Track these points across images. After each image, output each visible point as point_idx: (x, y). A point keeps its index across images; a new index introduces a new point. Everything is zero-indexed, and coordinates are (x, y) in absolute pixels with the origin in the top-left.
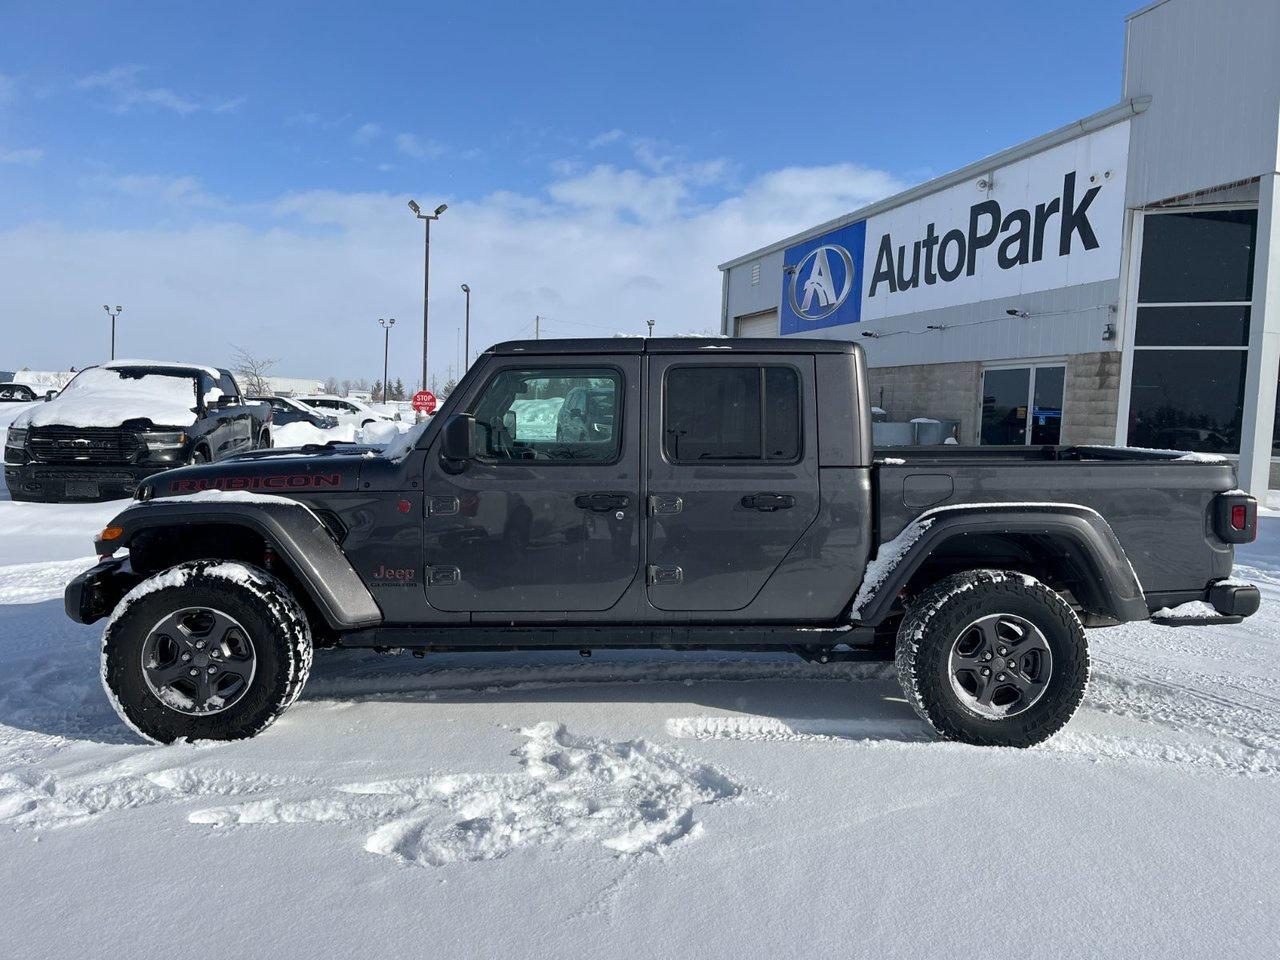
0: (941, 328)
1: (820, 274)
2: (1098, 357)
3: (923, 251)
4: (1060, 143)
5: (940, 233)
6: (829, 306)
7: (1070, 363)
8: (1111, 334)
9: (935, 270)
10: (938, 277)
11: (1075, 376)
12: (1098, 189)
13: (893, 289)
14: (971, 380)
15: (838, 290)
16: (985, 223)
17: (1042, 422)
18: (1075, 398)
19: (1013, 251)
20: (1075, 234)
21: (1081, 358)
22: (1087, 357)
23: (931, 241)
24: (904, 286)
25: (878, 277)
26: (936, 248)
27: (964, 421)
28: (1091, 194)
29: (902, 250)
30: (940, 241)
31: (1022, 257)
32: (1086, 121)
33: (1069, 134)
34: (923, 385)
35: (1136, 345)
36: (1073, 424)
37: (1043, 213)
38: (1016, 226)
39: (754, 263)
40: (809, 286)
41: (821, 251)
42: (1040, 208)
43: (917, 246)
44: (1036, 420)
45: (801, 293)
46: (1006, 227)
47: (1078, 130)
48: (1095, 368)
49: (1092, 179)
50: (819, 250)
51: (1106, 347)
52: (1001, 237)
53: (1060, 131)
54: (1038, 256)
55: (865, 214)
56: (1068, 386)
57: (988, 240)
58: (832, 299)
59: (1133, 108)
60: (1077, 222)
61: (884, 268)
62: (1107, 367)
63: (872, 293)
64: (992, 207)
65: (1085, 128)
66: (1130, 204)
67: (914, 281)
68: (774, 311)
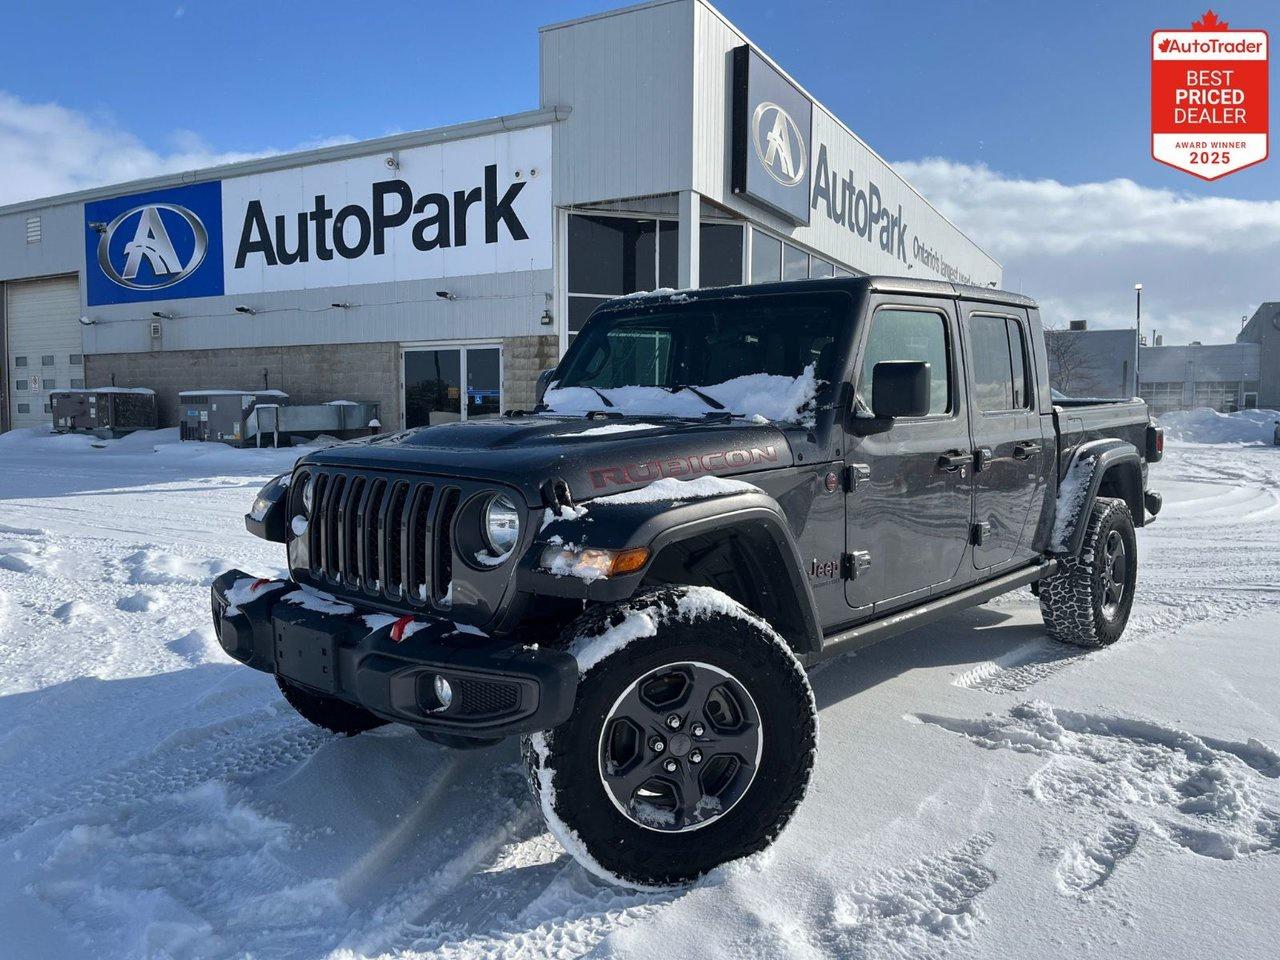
0: (344, 306)
1: (151, 235)
2: (536, 340)
3: (312, 225)
4: (477, 135)
5: (335, 205)
6: (170, 276)
7: (507, 345)
8: (548, 320)
9: (330, 244)
10: (336, 253)
11: (513, 357)
12: (523, 184)
13: (271, 261)
14: (390, 361)
15: (184, 257)
16: (393, 204)
17: (478, 401)
18: (514, 378)
19: (431, 233)
20: (502, 225)
21: (518, 341)
22: (524, 341)
23: (321, 213)
24: (288, 259)
25: (246, 247)
26: (329, 224)
27: (383, 403)
28: (515, 189)
29: (280, 221)
30: (335, 215)
31: (442, 240)
32: (509, 118)
33: (490, 128)
34: (325, 366)
35: (570, 330)
36: (515, 402)
37: (463, 201)
38: (432, 210)
39: (30, 214)
40: (135, 250)
41: (149, 211)
42: (459, 195)
43: (302, 218)
44: (471, 399)
45: (120, 258)
46: (420, 209)
47: (499, 125)
48: (534, 350)
49: (517, 174)
50: (145, 208)
51: (544, 331)
52: (414, 219)
53: (479, 124)
54: (461, 240)
55: (222, 174)
56: (505, 367)
57: (398, 220)
58: (175, 266)
59: (554, 114)
60: (501, 213)
61: (255, 236)
62: (546, 349)
63: (240, 263)
64: (400, 187)
65: (506, 125)
66: (556, 203)
67: (302, 254)
68: (72, 277)
